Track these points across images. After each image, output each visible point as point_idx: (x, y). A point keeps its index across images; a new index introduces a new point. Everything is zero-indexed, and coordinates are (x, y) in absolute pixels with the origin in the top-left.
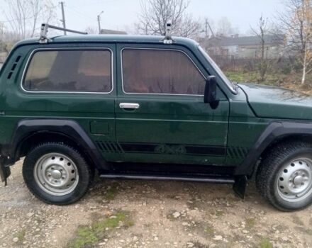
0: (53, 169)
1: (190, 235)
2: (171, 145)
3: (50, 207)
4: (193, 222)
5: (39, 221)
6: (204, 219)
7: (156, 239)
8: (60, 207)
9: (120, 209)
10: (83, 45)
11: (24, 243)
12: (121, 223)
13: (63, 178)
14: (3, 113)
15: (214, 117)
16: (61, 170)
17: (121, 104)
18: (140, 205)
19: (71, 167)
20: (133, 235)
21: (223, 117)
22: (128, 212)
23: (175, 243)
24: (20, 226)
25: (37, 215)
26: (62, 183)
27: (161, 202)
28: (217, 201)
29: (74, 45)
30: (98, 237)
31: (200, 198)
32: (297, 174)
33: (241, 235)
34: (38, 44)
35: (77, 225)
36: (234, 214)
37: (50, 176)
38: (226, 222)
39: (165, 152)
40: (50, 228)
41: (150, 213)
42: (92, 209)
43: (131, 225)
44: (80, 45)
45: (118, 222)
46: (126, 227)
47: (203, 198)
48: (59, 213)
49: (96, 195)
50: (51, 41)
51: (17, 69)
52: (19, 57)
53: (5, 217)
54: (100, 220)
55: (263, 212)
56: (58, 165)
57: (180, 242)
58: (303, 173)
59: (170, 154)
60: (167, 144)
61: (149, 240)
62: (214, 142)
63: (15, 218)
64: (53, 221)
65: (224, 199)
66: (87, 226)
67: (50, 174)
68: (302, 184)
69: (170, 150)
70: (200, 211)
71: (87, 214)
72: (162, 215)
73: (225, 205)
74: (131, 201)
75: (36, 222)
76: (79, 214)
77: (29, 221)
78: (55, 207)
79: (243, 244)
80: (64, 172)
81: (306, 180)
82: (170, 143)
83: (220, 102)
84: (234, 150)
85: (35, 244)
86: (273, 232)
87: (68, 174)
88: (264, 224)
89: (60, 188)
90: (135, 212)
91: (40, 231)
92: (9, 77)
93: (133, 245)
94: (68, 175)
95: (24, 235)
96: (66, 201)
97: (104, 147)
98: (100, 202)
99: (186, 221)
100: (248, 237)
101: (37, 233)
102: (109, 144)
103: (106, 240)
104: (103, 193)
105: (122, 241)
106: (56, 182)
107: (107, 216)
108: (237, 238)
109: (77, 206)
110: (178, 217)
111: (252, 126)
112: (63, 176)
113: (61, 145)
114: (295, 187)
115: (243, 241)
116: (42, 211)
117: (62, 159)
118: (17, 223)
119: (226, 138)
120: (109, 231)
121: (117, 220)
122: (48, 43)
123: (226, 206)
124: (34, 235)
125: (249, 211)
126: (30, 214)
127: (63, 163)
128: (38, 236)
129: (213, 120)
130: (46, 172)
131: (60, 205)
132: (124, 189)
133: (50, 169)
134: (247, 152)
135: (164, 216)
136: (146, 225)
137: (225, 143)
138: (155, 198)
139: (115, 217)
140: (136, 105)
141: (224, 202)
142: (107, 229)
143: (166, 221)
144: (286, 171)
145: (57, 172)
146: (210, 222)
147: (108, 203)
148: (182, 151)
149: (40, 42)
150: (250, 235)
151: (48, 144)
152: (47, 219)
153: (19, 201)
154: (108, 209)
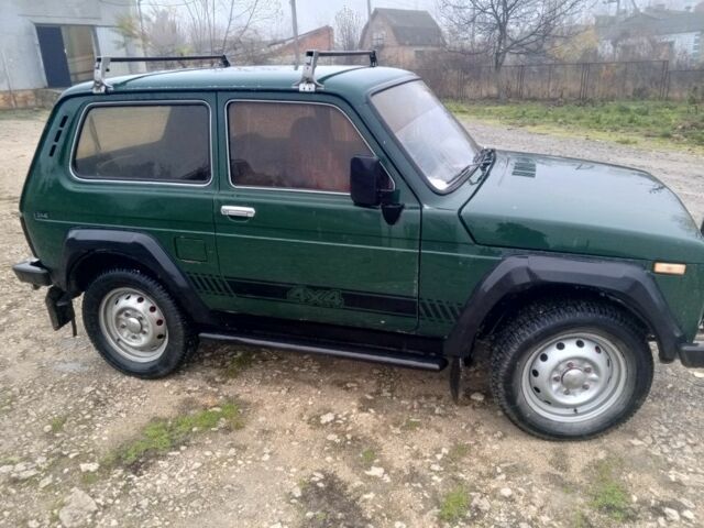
0: (127, 315)
1: (329, 459)
2: (315, 289)
3: (126, 379)
4: (349, 436)
5: (97, 402)
6: (374, 432)
7: (266, 457)
8: (142, 382)
9: (237, 396)
10: (163, 95)
11: (58, 435)
12: (223, 422)
13: (145, 333)
14: (45, 216)
15: (391, 240)
16: (140, 319)
17: (224, 207)
18: (275, 393)
19: (156, 315)
20: (232, 446)
21: (409, 240)
22: (246, 404)
23: (294, 470)
24: (65, 406)
25: (98, 392)
26: (143, 340)
27: (314, 391)
28: (423, 400)
29: (148, 96)
30: (172, 441)
31: (391, 391)
32: (570, 367)
33: (424, 472)
34: (91, 94)
35: (151, 417)
36: (439, 431)
37: (123, 327)
38: (411, 445)
39: (306, 301)
40: (109, 415)
41: (283, 410)
42: (189, 392)
43: (239, 427)
44: (157, 95)
45: (218, 419)
46: (227, 430)
47: (398, 393)
48: (136, 391)
49: (211, 366)
50: (112, 89)
51: (62, 139)
52: (65, 119)
53: (51, 390)
54: (192, 412)
55: (499, 434)
56: (135, 311)
57: (303, 469)
58: (587, 366)
59: (316, 305)
60: (309, 287)
61: (254, 460)
62: (394, 288)
63: (66, 393)
64: (119, 404)
65: (439, 398)
66: (166, 420)
67: (124, 324)
68: (585, 388)
69: (315, 297)
70: (376, 417)
71: (176, 400)
72: (301, 416)
73: (432, 411)
74: (264, 382)
75: (90, 403)
76: (164, 397)
77: (83, 400)
78: (134, 381)
79: (417, 490)
80: (145, 323)
81: (593, 380)
82: (314, 284)
83: (404, 211)
84: (433, 306)
85: (72, 439)
86: (492, 476)
87: (150, 325)
88: (484, 459)
89: (142, 349)
90: (259, 404)
91: (90, 419)
92: (51, 154)
93: (221, 463)
94: (151, 329)
95: (64, 422)
96: (151, 373)
97: (202, 284)
98: (210, 380)
99: (336, 432)
100: (435, 478)
101: (85, 422)
102: (209, 279)
103: (183, 448)
104: (223, 364)
105: (208, 453)
106: (134, 337)
107: (205, 407)
108: (414, 476)
109: (166, 384)
110: (327, 424)
111: (466, 261)
112: (145, 329)
113: (136, 275)
114: (567, 393)
115: (419, 485)
116: (110, 386)
117: (140, 300)
118: (63, 402)
119: (416, 282)
120: (196, 434)
121: (218, 416)
122: (107, 93)
123: (433, 413)
124: (79, 423)
125: (473, 430)
126: (88, 389)
127: (143, 307)
128: (83, 427)
129: (390, 246)
130: (118, 320)
131: (142, 379)
132: (264, 360)
133: (123, 316)
134: (458, 313)
135: (305, 418)
136: (264, 431)
137: (415, 291)
138: (309, 382)
139: (218, 410)
140: (250, 211)
141: (434, 405)
142: (195, 429)
143: (303, 429)
144: (544, 358)
145: (134, 321)
146: (381, 440)
147: (224, 383)
148: (337, 301)
149: (95, 91)
150: (441, 476)
151: (117, 273)
152: (110, 401)
153: (84, 365)
154: (216, 395)
